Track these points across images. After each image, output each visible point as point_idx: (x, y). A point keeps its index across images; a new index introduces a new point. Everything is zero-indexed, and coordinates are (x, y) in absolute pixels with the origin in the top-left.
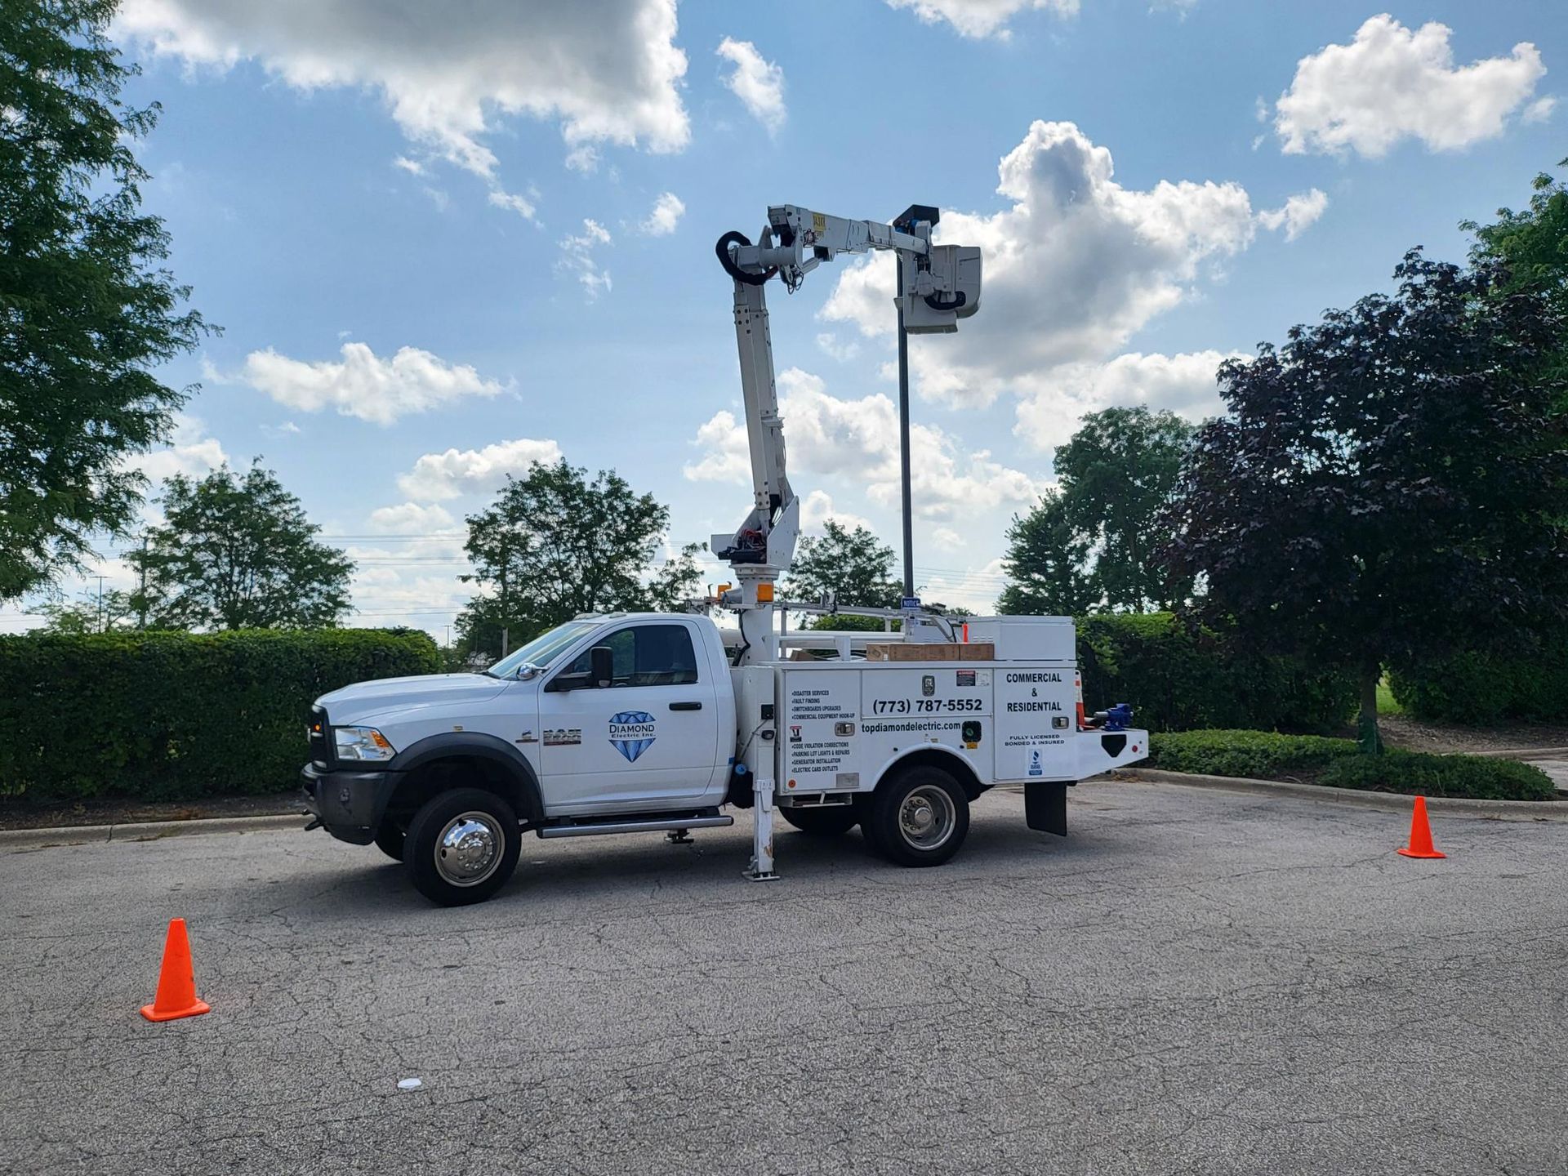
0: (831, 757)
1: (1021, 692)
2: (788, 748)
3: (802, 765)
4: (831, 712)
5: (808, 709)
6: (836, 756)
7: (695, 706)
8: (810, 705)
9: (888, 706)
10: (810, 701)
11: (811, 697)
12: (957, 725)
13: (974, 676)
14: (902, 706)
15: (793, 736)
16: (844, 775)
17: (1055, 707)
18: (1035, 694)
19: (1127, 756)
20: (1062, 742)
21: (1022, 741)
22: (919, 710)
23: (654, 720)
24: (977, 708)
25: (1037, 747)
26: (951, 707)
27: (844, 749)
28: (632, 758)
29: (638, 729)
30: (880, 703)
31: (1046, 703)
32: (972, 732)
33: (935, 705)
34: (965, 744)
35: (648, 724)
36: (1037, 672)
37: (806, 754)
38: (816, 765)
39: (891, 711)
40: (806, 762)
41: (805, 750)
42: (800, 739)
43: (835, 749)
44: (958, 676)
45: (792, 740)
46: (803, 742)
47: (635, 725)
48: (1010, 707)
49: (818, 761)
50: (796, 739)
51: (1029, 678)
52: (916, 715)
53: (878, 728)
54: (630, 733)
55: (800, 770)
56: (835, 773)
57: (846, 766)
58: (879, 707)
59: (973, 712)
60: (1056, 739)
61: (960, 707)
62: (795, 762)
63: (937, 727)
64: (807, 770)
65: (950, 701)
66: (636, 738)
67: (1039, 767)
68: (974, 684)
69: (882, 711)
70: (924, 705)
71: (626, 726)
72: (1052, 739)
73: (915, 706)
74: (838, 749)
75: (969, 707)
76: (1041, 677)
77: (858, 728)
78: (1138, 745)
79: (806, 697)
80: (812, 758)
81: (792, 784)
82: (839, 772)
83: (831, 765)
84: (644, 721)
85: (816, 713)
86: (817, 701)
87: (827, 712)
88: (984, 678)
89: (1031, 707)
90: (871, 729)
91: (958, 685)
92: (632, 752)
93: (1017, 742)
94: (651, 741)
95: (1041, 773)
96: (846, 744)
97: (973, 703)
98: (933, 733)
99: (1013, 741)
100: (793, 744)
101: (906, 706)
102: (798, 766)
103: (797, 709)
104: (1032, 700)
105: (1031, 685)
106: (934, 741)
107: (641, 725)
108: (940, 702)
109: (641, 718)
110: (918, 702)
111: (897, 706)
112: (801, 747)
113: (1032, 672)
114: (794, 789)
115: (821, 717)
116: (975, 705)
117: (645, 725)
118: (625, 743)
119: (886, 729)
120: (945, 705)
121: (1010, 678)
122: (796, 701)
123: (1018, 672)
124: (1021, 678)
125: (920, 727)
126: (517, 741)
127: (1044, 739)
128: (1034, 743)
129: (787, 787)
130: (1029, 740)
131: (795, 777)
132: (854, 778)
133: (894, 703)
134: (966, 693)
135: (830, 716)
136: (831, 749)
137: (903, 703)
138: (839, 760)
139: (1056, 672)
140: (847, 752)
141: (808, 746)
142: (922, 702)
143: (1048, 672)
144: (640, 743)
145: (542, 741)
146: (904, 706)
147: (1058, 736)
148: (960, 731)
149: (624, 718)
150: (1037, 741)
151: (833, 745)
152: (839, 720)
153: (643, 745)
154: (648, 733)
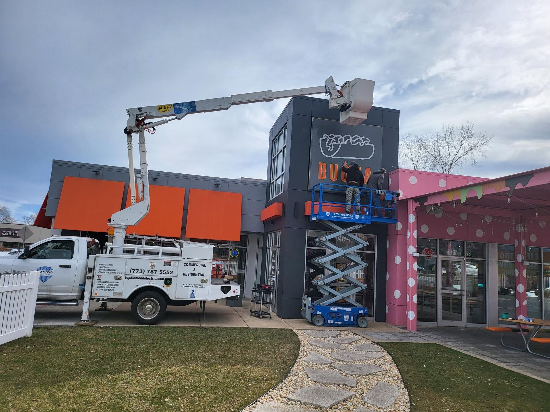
0: (112, 286)
1: (190, 269)
2: (96, 282)
3: (100, 288)
4: (114, 271)
5: (105, 270)
6: (114, 286)
7: (69, 267)
8: (106, 269)
9: (136, 271)
10: (106, 267)
11: (106, 266)
12: (163, 279)
13: (171, 263)
14: (141, 271)
15: (98, 278)
16: (116, 292)
17: (202, 275)
18: (194, 270)
19: (230, 294)
20: (204, 287)
21: (188, 286)
22: (148, 273)
23: (53, 270)
24: (171, 274)
25: (194, 288)
26: (161, 273)
27: (117, 284)
28: (43, 281)
29: (47, 272)
30: (133, 270)
31: (199, 274)
32: (168, 282)
33: (154, 272)
34: (165, 286)
35: (50, 271)
36: (196, 263)
37: (102, 285)
38: (106, 288)
39: (137, 272)
40: (102, 287)
41: (102, 283)
42: (101, 280)
43: (113, 284)
44: (164, 262)
45: (97, 280)
46: (102, 281)
47: (46, 271)
48: (184, 274)
49: (107, 287)
50: (99, 279)
51: (193, 265)
52: (146, 274)
53: (131, 278)
54: (44, 273)
55: (99, 290)
56: (113, 291)
57: (117, 289)
58: (132, 271)
59: (169, 275)
60: (202, 286)
61: (164, 273)
62: (98, 287)
63: (155, 279)
64: (102, 290)
65: (160, 271)
66: (46, 275)
67: (194, 295)
68: (170, 265)
69: (133, 272)
70: (150, 271)
71: (42, 271)
72: (199, 286)
73: (146, 272)
74: (114, 284)
75: (168, 273)
76: (197, 265)
77: (123, 277)
78: (236, 290)
79: (104, 266)
80: (105, 286)
81: (96, 294)
82: (114, 291)
83: (111, 289)
84: (49, 270)
85: (108, 271)
86: (109, 268)
87: (112, 271)
88: (175, 264)
89: (193, 275)
90: (129, 278)
91: (164, 265)
92: (44, 279)
93: (186, 286)
94: (51, 277)
95: (194, 297)
96: (118, 282)
97: (169, 272)
98: (153, 281)
99: (184, 285)
100: (98, 281)
101: (143, 271)
102: (98, 288)
103: (101, 270)
104: (193, 272)
105: (193, 267)
106: (153, 283)
107: (48, 271)
108: (156, 271)
109: (49, 269)
110: (148, 270)
111: (139, 271)
112: (101, 282)
113: (194, 263)
114: (96, 296)
115: (110, 273)
116: (170, 273)
117: (49, 271)
118: (41, 276)
119: (134, 278)
120: (158, 272)
121: (185, 264)
122: (101, 267)
123: (188, 263)
124: (190, 265)
125: (148, 279)
126: (4, 273)
127: (197, 286)
128: (193, 287)
129: (94, 295)
130: (191, 286)
131: (97, 292)
132: (120, 294)
133: (138, 270)
134: (167, 268)
135: (113, 273)
136: (112, 284)
137: (142, 270)
138: (115, 288)
139: (204, 263)
141: (104, 282)
142: (149, 270)
143: (201, 263)
144: (47, 277)
146: (142, 271)
147: (202, 285)
148: (163, 281)
149: (42, 269)
150: (194, 286)
151: (113, 282)
152: (116, 274)
153: (48, 278)
154: (50, 274)
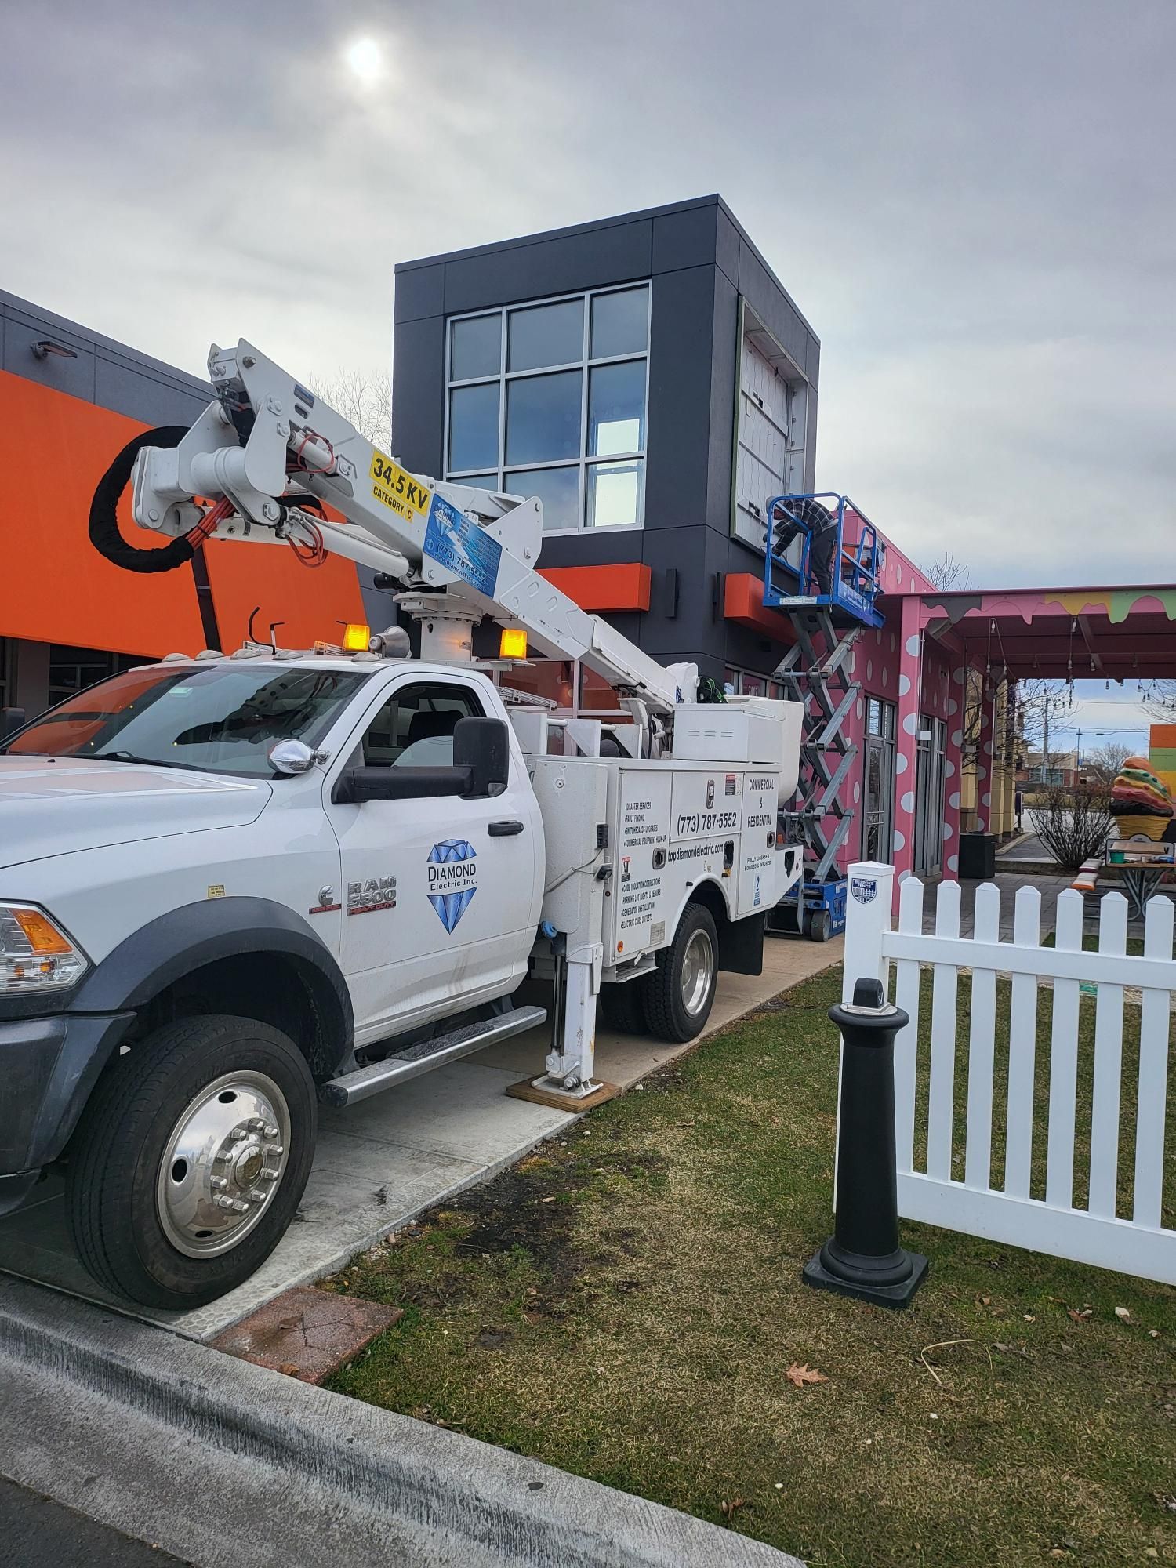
0: (648, 900)
1: (755, 803)
3: (628, 915)
4: (651, 834)
5: (635, 830)
6: (651, 900)
7: (515, 829)
8: (637, 824)
9: (686, 824)
10: (638, 818)
11: (639, 812)
12: (721, 846)
14: (694, 823)
15: (623, 872)
16: (655, 926)
17: (769, 821)
18: (761, 805)
20: (769, 863)
22: (704, 828)
23: (475, 854)
24: (733, 824)
25: (759, 871)
26: (721, 823)
27: (657, 887)
28: (450, 928)
29: (459, 871)
30: (682, 819)
31: (766, 816)
32: (729, 855)
33: (712, 821)
34: (725, 872)
36: (764, 777)
37: (632, 899)
38: (638, 915)
39: (688, 830)
40: (631, 911)
41: (631, 893)
42: (628, 877)
45: (622, 878)
46: (631, 881)
47: (456, 864)
48: (749, 822)
49: (640, 909)
50: (626, 878)
51: (759, 785)
52: (700, 836)
53: (679, 855)
54: (452, 880)
55: (625, 925)
56: (650, 924)
57: (657, 912)
58: (681, 825)
59: (731, 830)
60: (767, 860)
61: (725, 822)
62: (624, 914)
63: (711, 850)
64: (631, 923)
65: (719, 815)
66: (457, 889)
67: (758, 894)
69: (682, 830)
70: (706, 821)
71: (446, 866)
73: (701, 823)
74: (653, 888)
75: (730, 822)
76: (764, 784)
77: (667, 856)
78: (798, 862)
79: (635, 812)
80: (636, 904)
81: (620, 946)
82: (652, 922)
83: (648, 912)
84: (466, 858)
85: (641, 836)
86: (642, 818)
87: (648, 834)
88: (739, 784)
89: (759, 821)
90: (675, 857)
92: (450, 912)
93: (751, 865)
94: (472, 892)
95: (758, 903)
96: (658, 881)
97: (732, 817)
98: (711, 859)
99: (748, 864)
100: (623, 884)
101: (697, 822)
102: (626, 919)
103: (628, 831)
104: (760, 812)
105: (760, 794)
106: (711, 869)
107: (461, 863)
108: (715, 816)
109: (462, 851)
110: (703, 817)
111: (691, 824)
112: (628, 888)
113: (761, 777)
114: (622, 954)
115: (642, 842)
116: (732, 820)
117: (466, 863)
118: (445, 898)
119: (684, 855)
120: (717, 821)
121: (751, 785)
122: (628, 820)
123: (755, 777)
124: (756, 784)
125: (703, 851)
126: (313, 911)
127: (763, 860)
128: (758, 866)
129: (616, 951)
130: (756, 862)
131: (623, 935)
132: (658, 930)
133: (689, 818)
134: (729, 804)
135: (651, 840)
136: (650, 889)
137: (695, 819)
138: (654, 905)
139: (771, 778)
140: (657, 893)
141: (634, 886)
143: (768, 777)
144: (459, 896)
145: (345, 909)
147: (768, 856)
148: (723, 855)
149: (444, 853)
150: (759, 863)
151: (649, 883)
152: (656, 845)
153: (464, 901)
154: (470, 878)
